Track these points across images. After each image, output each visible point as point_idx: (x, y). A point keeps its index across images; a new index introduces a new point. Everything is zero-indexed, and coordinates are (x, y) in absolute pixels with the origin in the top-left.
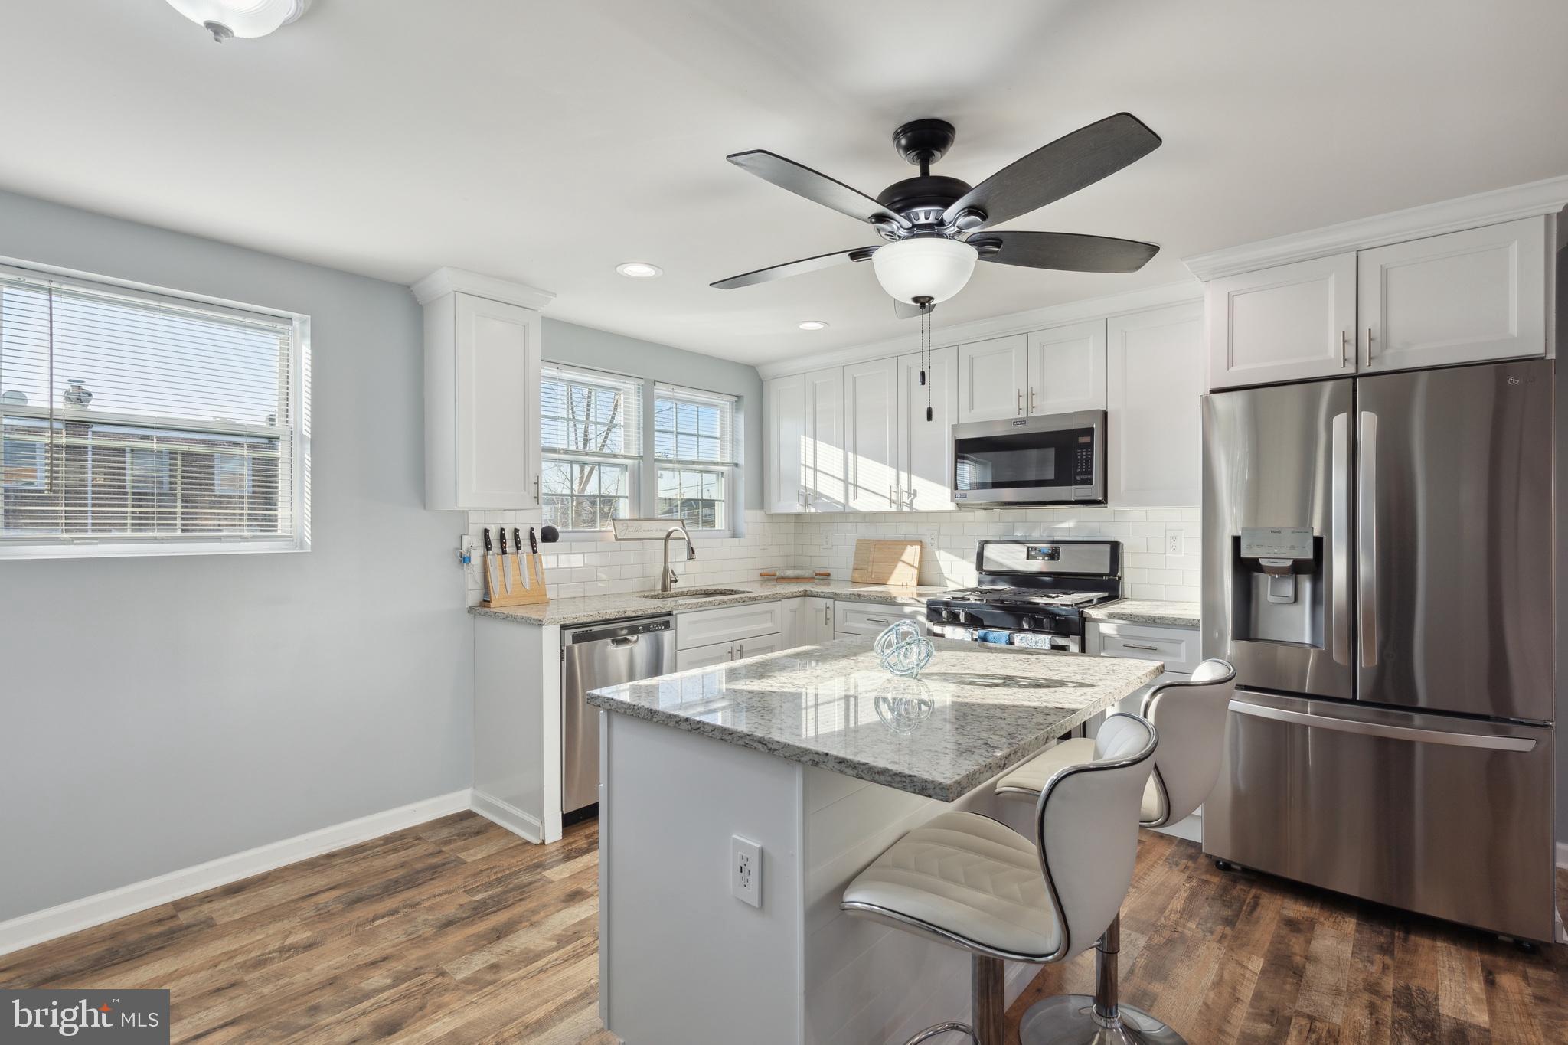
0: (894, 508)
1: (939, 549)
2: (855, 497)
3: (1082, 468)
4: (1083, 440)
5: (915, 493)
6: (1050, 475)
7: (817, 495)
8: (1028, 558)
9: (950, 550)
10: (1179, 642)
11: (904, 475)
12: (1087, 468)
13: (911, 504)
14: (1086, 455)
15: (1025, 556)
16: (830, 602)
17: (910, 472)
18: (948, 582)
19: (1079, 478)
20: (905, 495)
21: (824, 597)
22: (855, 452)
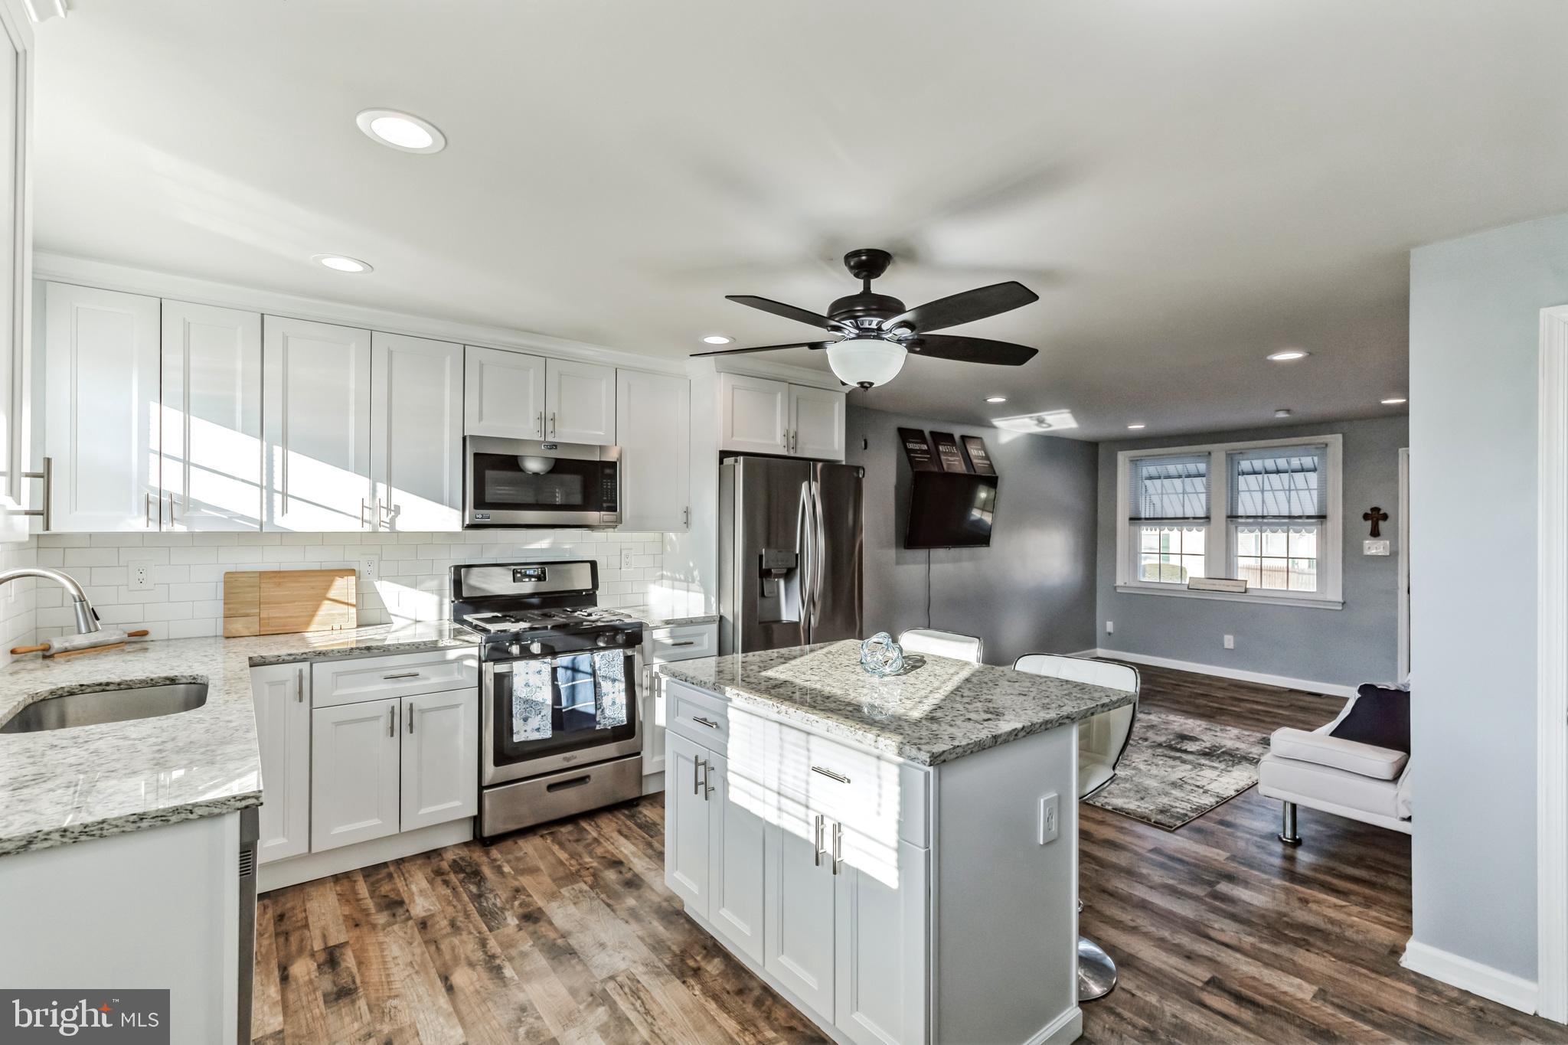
0: (367, 528)
1: (380, 578)
2: (285, 510)
3: (607, 497)
4: (608, 471)
5: (397, 509)
6: (577, 499)
7: (188, 503)
8: (514, 581)
9: (396, 578)
10: (702, 634)
11: (382, 488)
12: (611, 497)
13: (392, 522)
14: (611, 485)
15: (512, 578)
16: (305, 666)
17: (389, 482)
18: (392, 617)
19: (605, 505)
20: (384, 512)
21: (295, 661)
22: (285, 444)
